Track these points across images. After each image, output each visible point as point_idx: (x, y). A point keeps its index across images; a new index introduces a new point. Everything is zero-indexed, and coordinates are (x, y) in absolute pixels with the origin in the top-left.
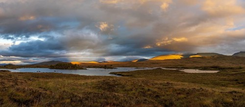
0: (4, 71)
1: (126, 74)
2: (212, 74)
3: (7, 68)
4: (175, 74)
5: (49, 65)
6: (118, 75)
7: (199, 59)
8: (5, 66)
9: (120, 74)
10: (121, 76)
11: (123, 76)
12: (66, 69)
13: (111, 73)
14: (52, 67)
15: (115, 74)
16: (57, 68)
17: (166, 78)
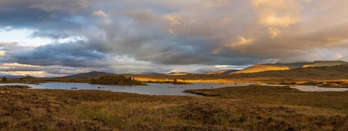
0: (21, 87)
1: (209, 93)
2: (342, 93)
3: (24, 82)
4: (286, 93)
5: (90, 79)
6: (197, 94)
7: (317, 70)
8: (21, 79)
9: (200, 93)
10: (202, 97)
11: (205, 95)
12: (115, 84)
13: (186, 91)
14: (93, 82)
15: (193, 93)
16: (101, 83)
17: (274, 100)
